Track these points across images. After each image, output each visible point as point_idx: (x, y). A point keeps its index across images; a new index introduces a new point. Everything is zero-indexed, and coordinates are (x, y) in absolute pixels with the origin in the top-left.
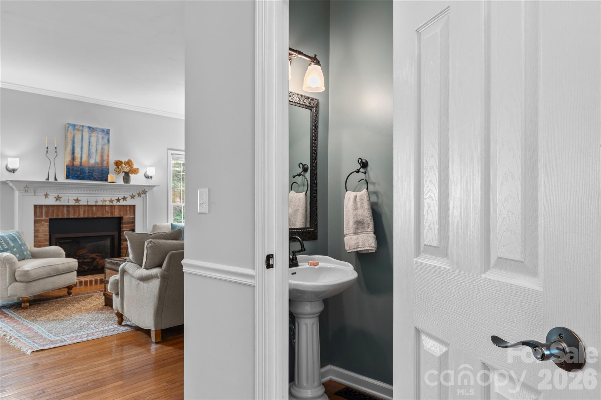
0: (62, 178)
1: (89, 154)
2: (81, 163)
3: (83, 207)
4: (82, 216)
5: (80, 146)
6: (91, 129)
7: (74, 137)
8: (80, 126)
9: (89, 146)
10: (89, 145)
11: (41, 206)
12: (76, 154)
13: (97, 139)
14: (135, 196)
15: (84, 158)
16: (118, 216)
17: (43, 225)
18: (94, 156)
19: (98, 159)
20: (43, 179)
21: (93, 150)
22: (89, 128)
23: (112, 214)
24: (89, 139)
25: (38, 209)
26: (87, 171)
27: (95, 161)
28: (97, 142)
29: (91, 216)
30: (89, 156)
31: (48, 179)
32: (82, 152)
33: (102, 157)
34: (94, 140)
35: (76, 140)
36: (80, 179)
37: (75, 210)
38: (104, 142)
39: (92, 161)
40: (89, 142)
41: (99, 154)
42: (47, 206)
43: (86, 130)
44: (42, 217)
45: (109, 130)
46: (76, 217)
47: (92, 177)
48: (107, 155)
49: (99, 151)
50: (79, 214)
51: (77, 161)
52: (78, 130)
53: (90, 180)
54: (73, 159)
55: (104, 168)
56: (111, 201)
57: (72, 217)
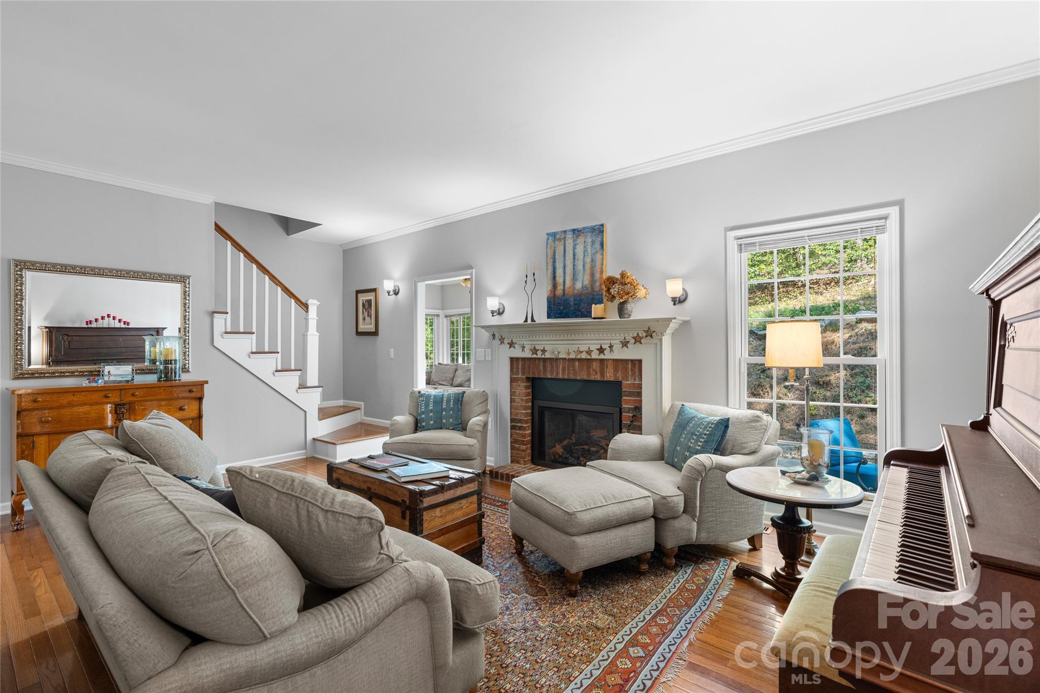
0: (541, 317)
1: (574, 275)
2: (564, 290)
3: (561, 362)
4: (560, 376)
5: (562, 265)
6: (576, 232)
7: (554, 253)
8: (562, 232)
9: (574, 262)
10: (574, 259)
11: (518, 359)
12: (557, 278)
13: (585, 247)
14: (629, 342)
15: (568, 284)
16: (612, 379)
17: (519, 385)
18: (580, 277)
19: (587, 282)
20: (521, 321)
21: (580, 267)
22: (574, 230)
23: (602, 375)
24: (574, 249)
25: (515, 363)
26: (572, 304)
27: (583, 284)
28: (585, 251)
29: (572, 377)
30: (574, 278)
31: (526, 320)
32: (565, 273)
33: (592, 275)
34: (580, 249)
35: (557, 257)
36: (563, 317)
37: (552, 367)
38: (595, 248)
39: (579, 286)
40: (574, 255)
41: (588, 272)
42: (524, 359)
43: (570, 235)
44: (519, 375)
45: (602, 225)
46: (554, 377)
47: (579, 311)
48: (599, 270)
49: (588, 266)
50: (557, 373)
51: (559, 288)
52: (559, 240)
53: (577, 316)
54: (555, 286)
55: (595, 293)
56: (589, 352)
57: (549, 377)
